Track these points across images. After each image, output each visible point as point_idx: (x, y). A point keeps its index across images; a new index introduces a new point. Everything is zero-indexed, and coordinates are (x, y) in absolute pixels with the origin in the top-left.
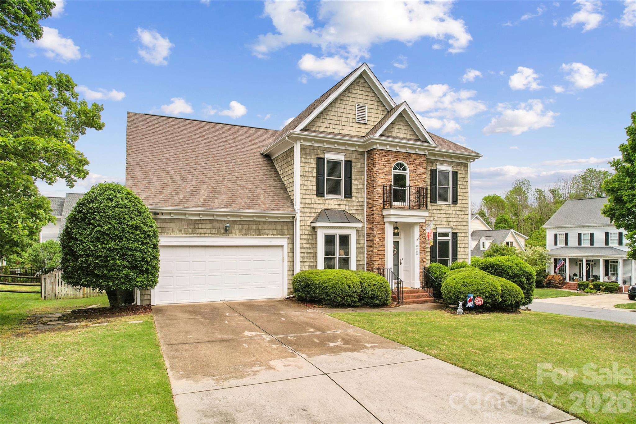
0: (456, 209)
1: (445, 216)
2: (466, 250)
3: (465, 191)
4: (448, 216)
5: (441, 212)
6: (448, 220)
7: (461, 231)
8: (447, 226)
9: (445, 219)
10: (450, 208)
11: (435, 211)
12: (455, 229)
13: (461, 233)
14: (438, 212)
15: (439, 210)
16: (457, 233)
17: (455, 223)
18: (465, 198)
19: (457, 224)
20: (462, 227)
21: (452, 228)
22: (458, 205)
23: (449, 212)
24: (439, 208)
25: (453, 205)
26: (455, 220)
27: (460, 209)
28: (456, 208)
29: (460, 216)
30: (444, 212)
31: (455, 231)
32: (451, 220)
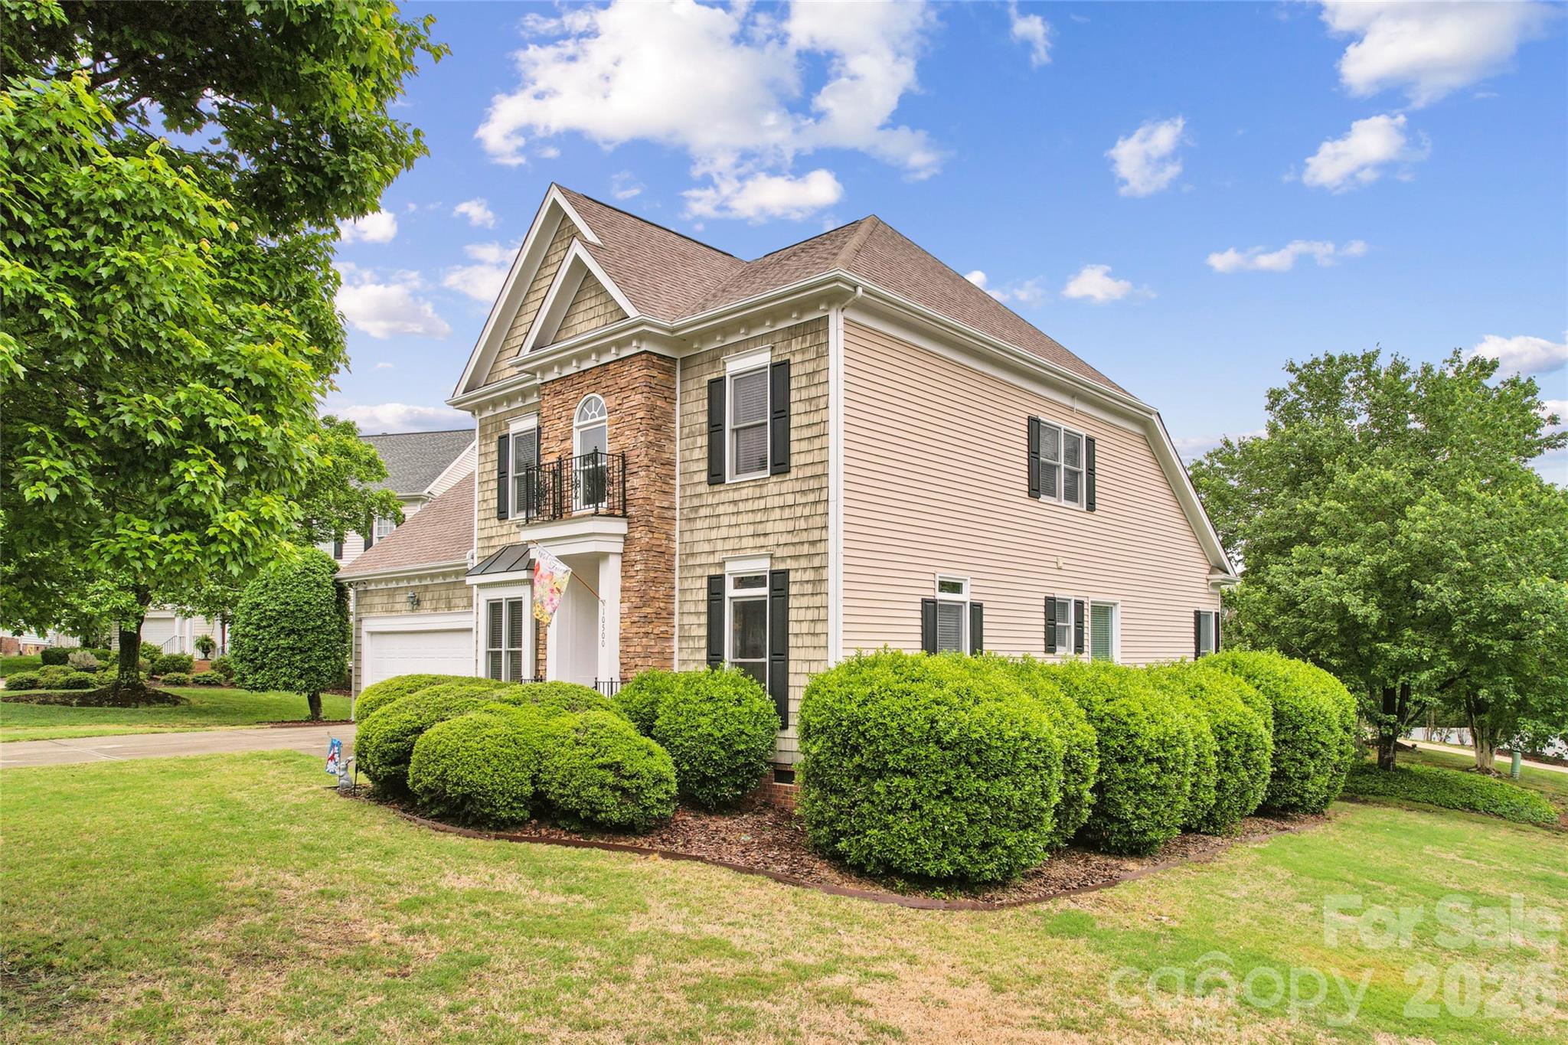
0: (786, 487)
1: (750, 518)
2: (819, 628)
3: (816, 418)
4: (759, 517)
5: (742, 507)
6: (760, 529)
7: (804, 563)
8: (755, 552)
9: (750, 530)
10: (765, 491)
11: (721, 510)
12: (783, 559)
13: (805, 569)
14: (731, 509)
15: (735, 502)
16: (785, 573)
17: (783, 539)
18: (817, 443)
19: (789, 539)
20: (806, 549)
21: (772, 556)
22: (794, 471)
23: (761, 504)
24: (731, 496)
25: (774, 479)
26: (781, 526)
27: (797, 486)
28: (787, 484)
29: (798, 511)
30: (749, 506)
31: (782, 566)
32: (769, 527)
